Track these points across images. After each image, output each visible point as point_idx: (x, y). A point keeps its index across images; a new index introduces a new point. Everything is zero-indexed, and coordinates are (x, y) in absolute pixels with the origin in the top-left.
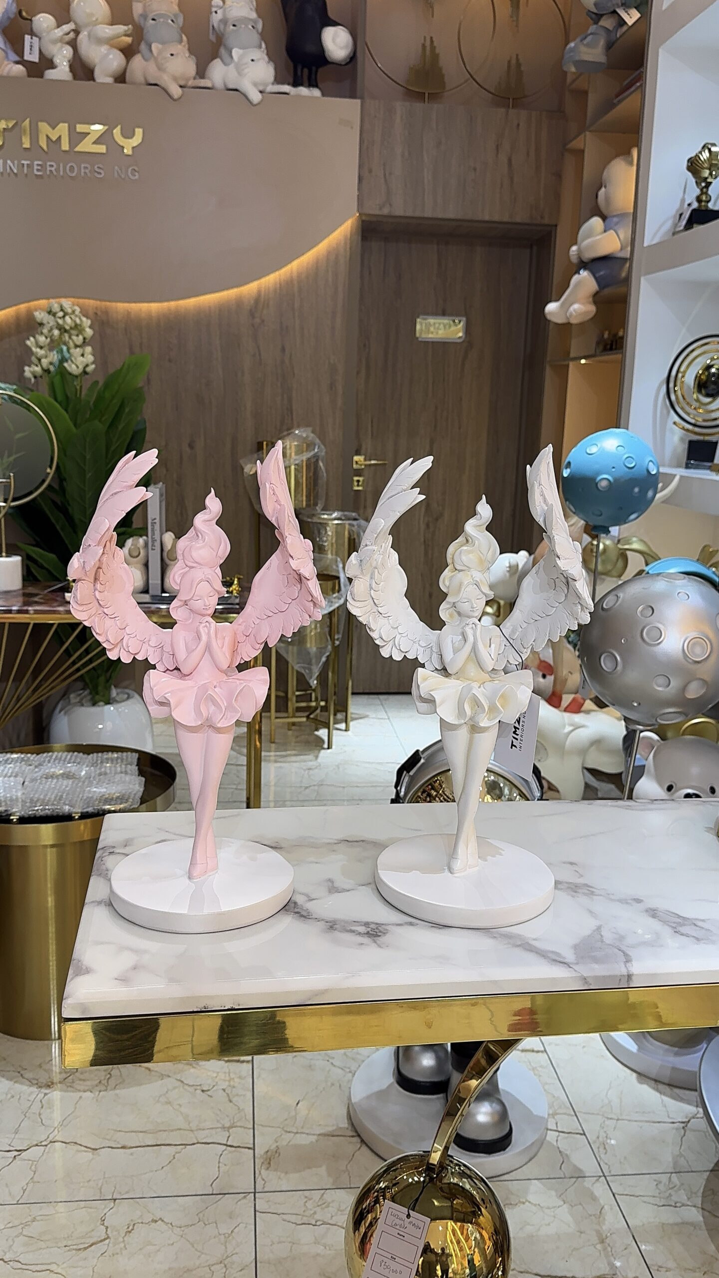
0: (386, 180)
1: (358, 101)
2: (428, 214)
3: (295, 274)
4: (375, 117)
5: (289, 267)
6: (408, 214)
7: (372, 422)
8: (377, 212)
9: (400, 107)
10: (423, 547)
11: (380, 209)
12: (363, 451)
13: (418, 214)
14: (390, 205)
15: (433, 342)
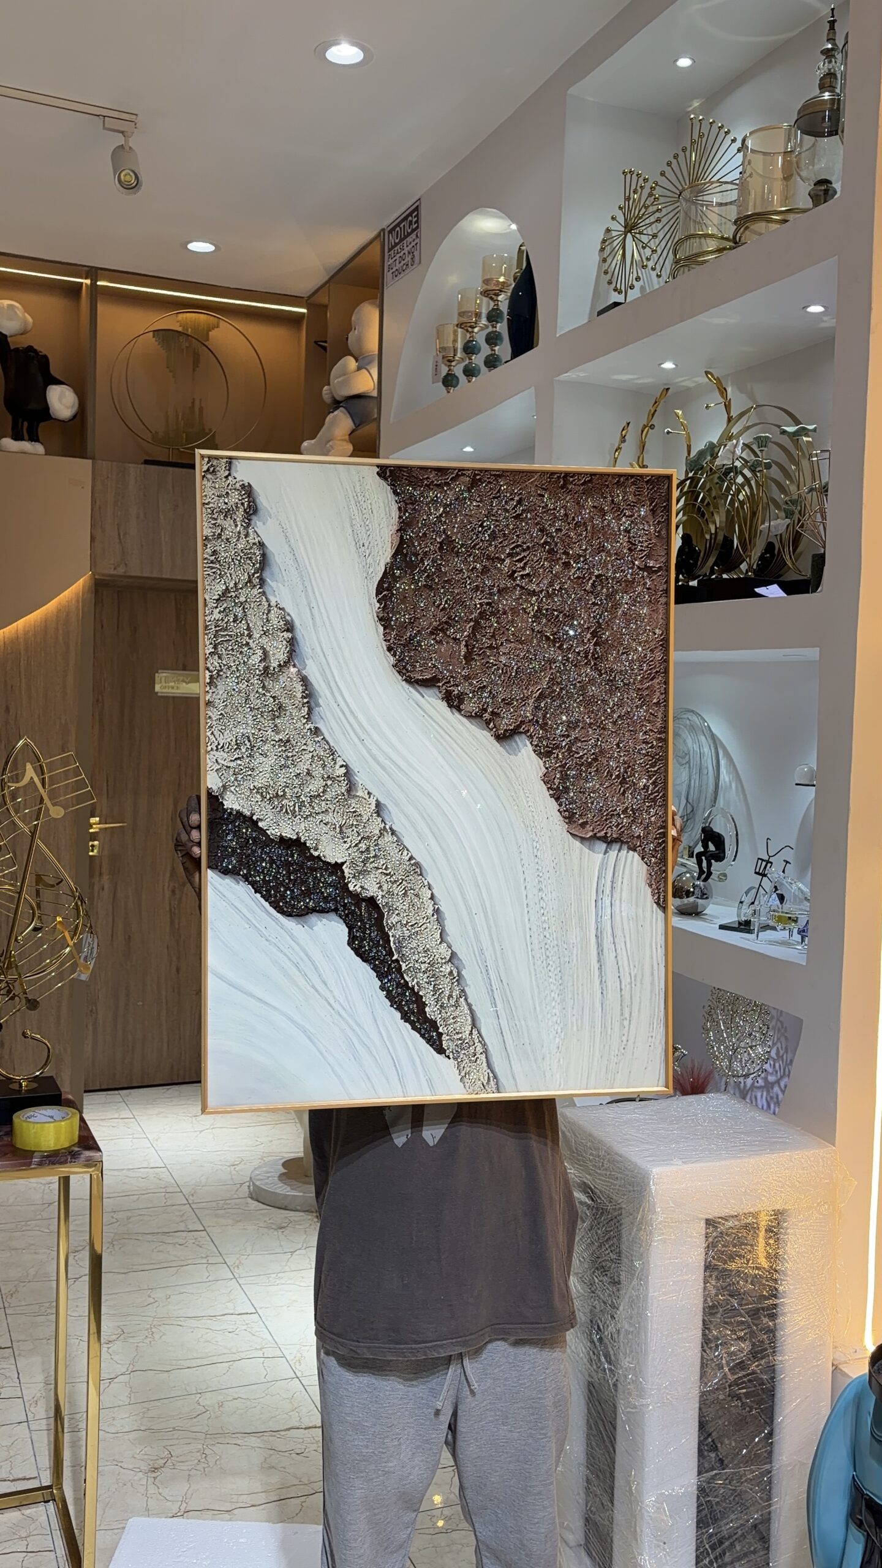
0: (121, 542)
1: (90, 462)
2: (167, 575)
3: (21, 632)
4: (108, 477)
5: (15, 625)
6: (145, 575)
7: (107, 781)
8: (112, 572)
9: (135, 471)
10: (168, 916)
11: (115, 569)
12: (97, 812)
13: (155, 575)
14: (126, 564)
15: (174, 697)
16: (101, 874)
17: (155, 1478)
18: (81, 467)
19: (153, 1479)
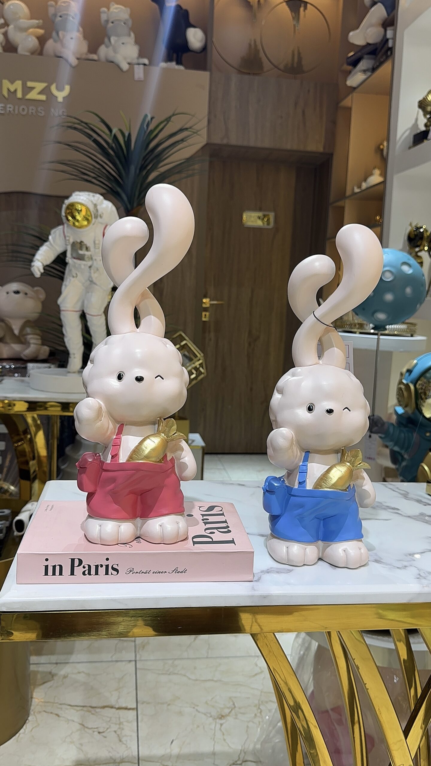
0: (225, 122)
1: (208, 73)
4: (219, 83)
6: (239, 144)
7: (214, 277)
8: (219, 141)
9: (235, 78)
11: (222, 140)
12: (208, 295)
13: (245, 144)
14: (228, 138)
15: (253, 228)
16: (210, 332)
17: (221, 725)
18: (203, 76)
19: (220, 726)
